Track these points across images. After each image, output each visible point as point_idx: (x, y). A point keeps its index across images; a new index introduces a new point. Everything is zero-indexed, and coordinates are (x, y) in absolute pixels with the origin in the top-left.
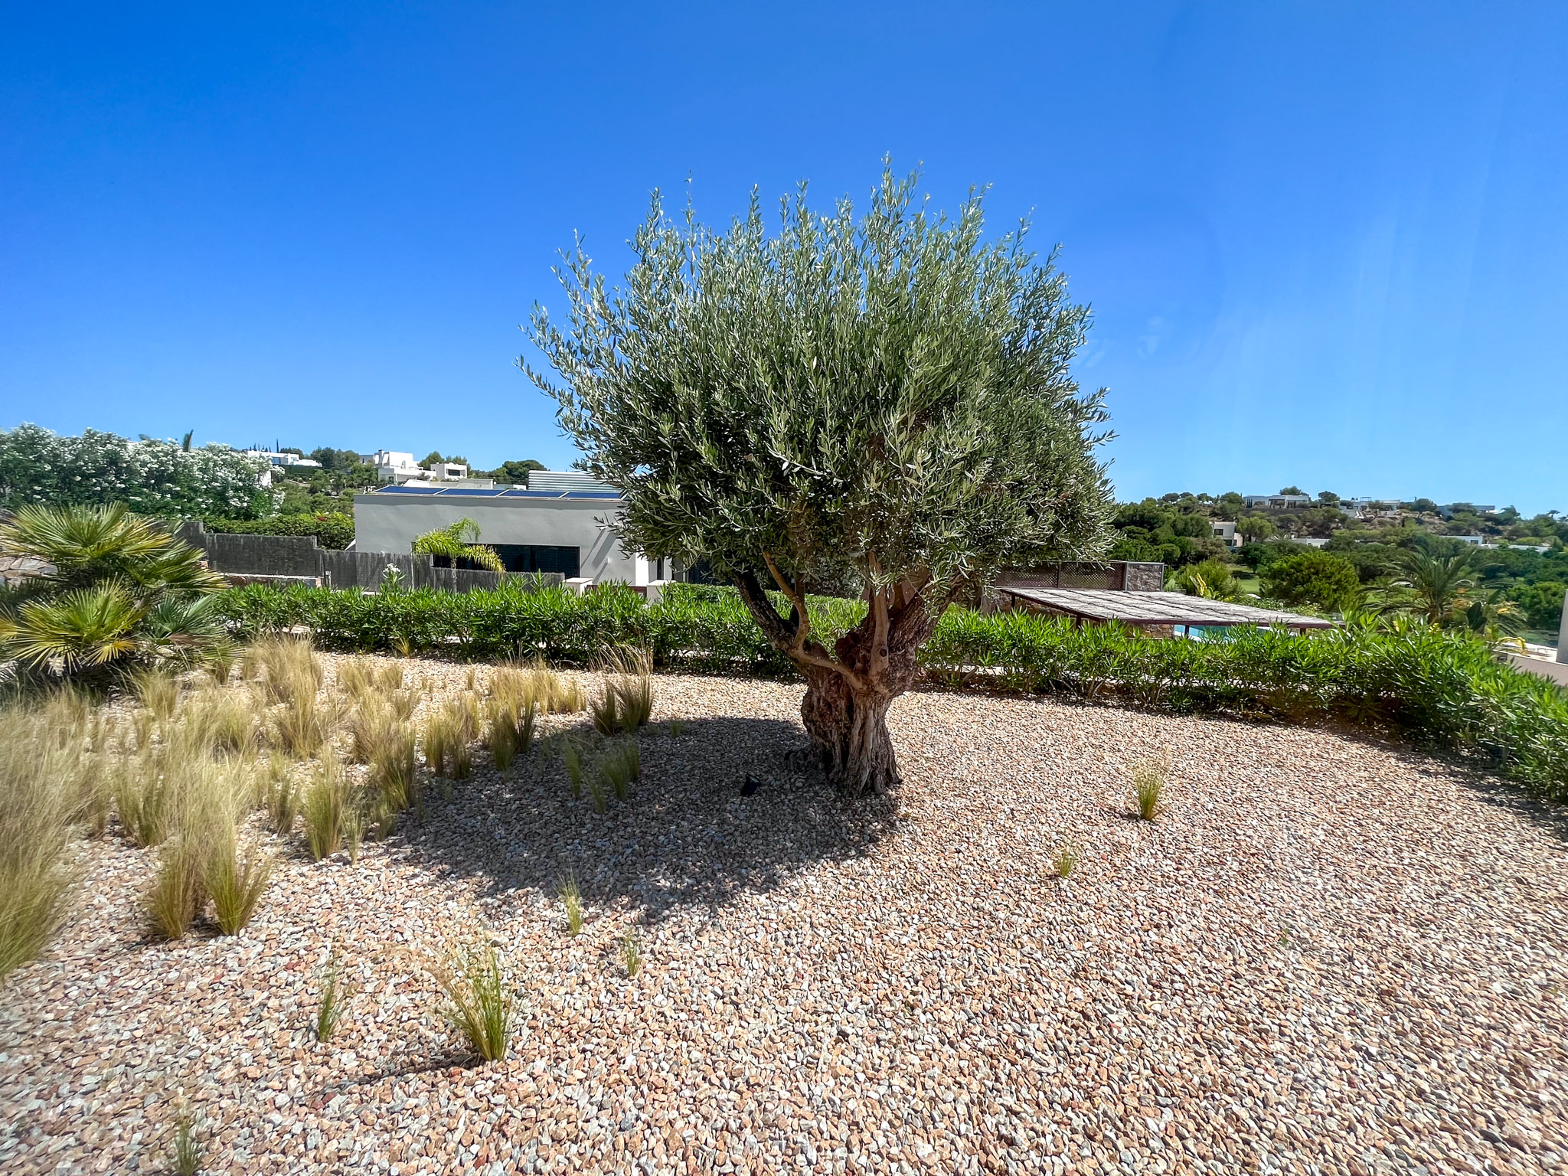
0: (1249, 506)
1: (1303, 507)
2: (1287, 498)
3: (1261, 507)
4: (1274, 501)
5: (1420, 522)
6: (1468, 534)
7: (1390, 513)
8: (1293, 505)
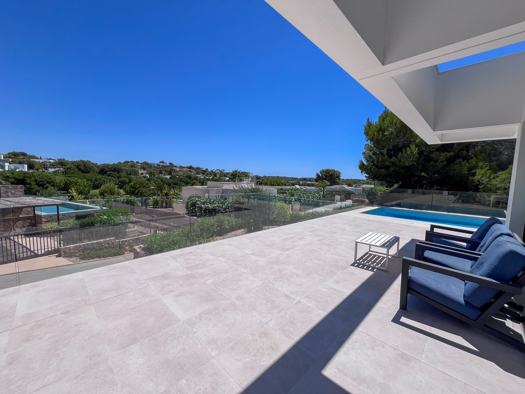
0: (150, 166)
1: (165, 167)
2: (161, 164)
3: (154, 166)
4: (158, 165)
5: (191, 171)
6: (199, 174)
7: (185, 169)
8: (162, 166)
